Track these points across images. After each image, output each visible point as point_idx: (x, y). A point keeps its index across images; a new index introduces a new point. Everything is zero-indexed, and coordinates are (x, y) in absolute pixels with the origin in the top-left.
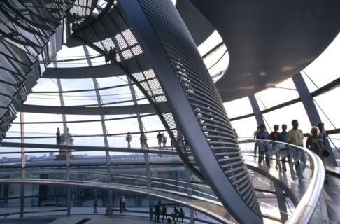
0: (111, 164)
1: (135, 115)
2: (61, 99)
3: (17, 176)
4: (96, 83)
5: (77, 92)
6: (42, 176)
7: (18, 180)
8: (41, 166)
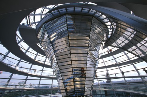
0: (127, 83)
1: (131, 64)
2: (105, 64)
3: (98, 88)
4: (114, 57)
5: (109, 61)
6: (105, 88)
7: (98, 89)
8: (104, 85)
